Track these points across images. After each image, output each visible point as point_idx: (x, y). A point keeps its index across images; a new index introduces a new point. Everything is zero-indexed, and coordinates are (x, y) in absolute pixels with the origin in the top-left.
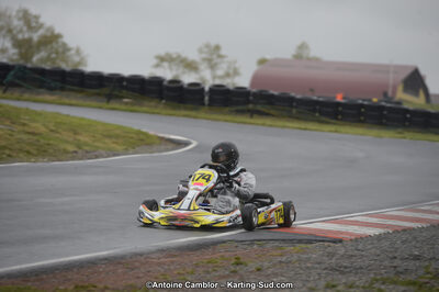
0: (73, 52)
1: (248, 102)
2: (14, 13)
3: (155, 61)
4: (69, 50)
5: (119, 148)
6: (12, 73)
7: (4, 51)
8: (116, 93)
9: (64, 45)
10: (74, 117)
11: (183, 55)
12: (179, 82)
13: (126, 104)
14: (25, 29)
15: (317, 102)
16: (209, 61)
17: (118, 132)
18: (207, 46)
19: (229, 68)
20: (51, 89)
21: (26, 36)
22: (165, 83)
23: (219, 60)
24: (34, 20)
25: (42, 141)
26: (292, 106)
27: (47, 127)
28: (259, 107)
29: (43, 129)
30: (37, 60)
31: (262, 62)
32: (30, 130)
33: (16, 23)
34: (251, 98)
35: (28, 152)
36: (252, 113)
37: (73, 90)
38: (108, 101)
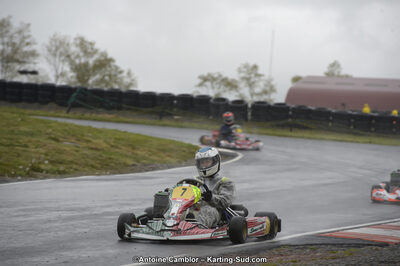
0: (125, 74)
1: (288, 117)
2: (72, 41)
3: (199, 81)
4: (121, 72)
5: (173, 161)
6: (74, 95)
7: (63, 74)
8: (167, 111)
9: (117, 68)
10: (131, 134)
11: (224, 76)
12: (224, 100)
13: (177, 120)
14: (81, 54)
15: (351, 116)
16: (248, 79)
17: (171, 146)
18: (246, 66)
19: (266, 85)
20: (109, 109)
21: (83, 61)
22: (212, 101)
23: (257, 79)
24: (90, 46)
25: (105, 156)
26: (329, 121)
27: (108, 143)
28: (298, 121)
29: (104, 145)
30: (93, 82)
31: (296, 79)
32: (93, 146)
33: (74, 49)
34: (290, 113)
35: (93, 166)
36: (292, 127)
37: (129, 109)
38: (161, 118)
